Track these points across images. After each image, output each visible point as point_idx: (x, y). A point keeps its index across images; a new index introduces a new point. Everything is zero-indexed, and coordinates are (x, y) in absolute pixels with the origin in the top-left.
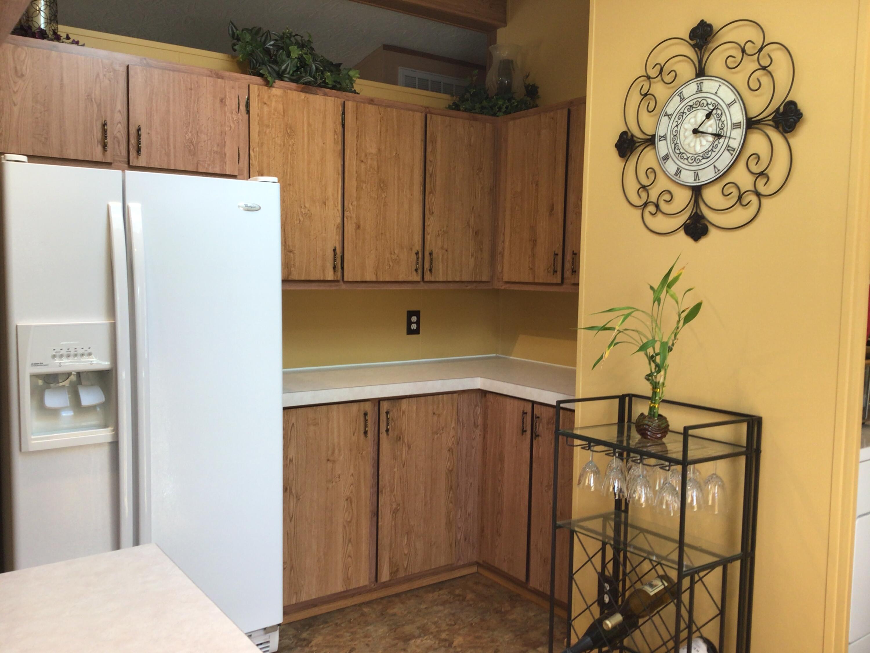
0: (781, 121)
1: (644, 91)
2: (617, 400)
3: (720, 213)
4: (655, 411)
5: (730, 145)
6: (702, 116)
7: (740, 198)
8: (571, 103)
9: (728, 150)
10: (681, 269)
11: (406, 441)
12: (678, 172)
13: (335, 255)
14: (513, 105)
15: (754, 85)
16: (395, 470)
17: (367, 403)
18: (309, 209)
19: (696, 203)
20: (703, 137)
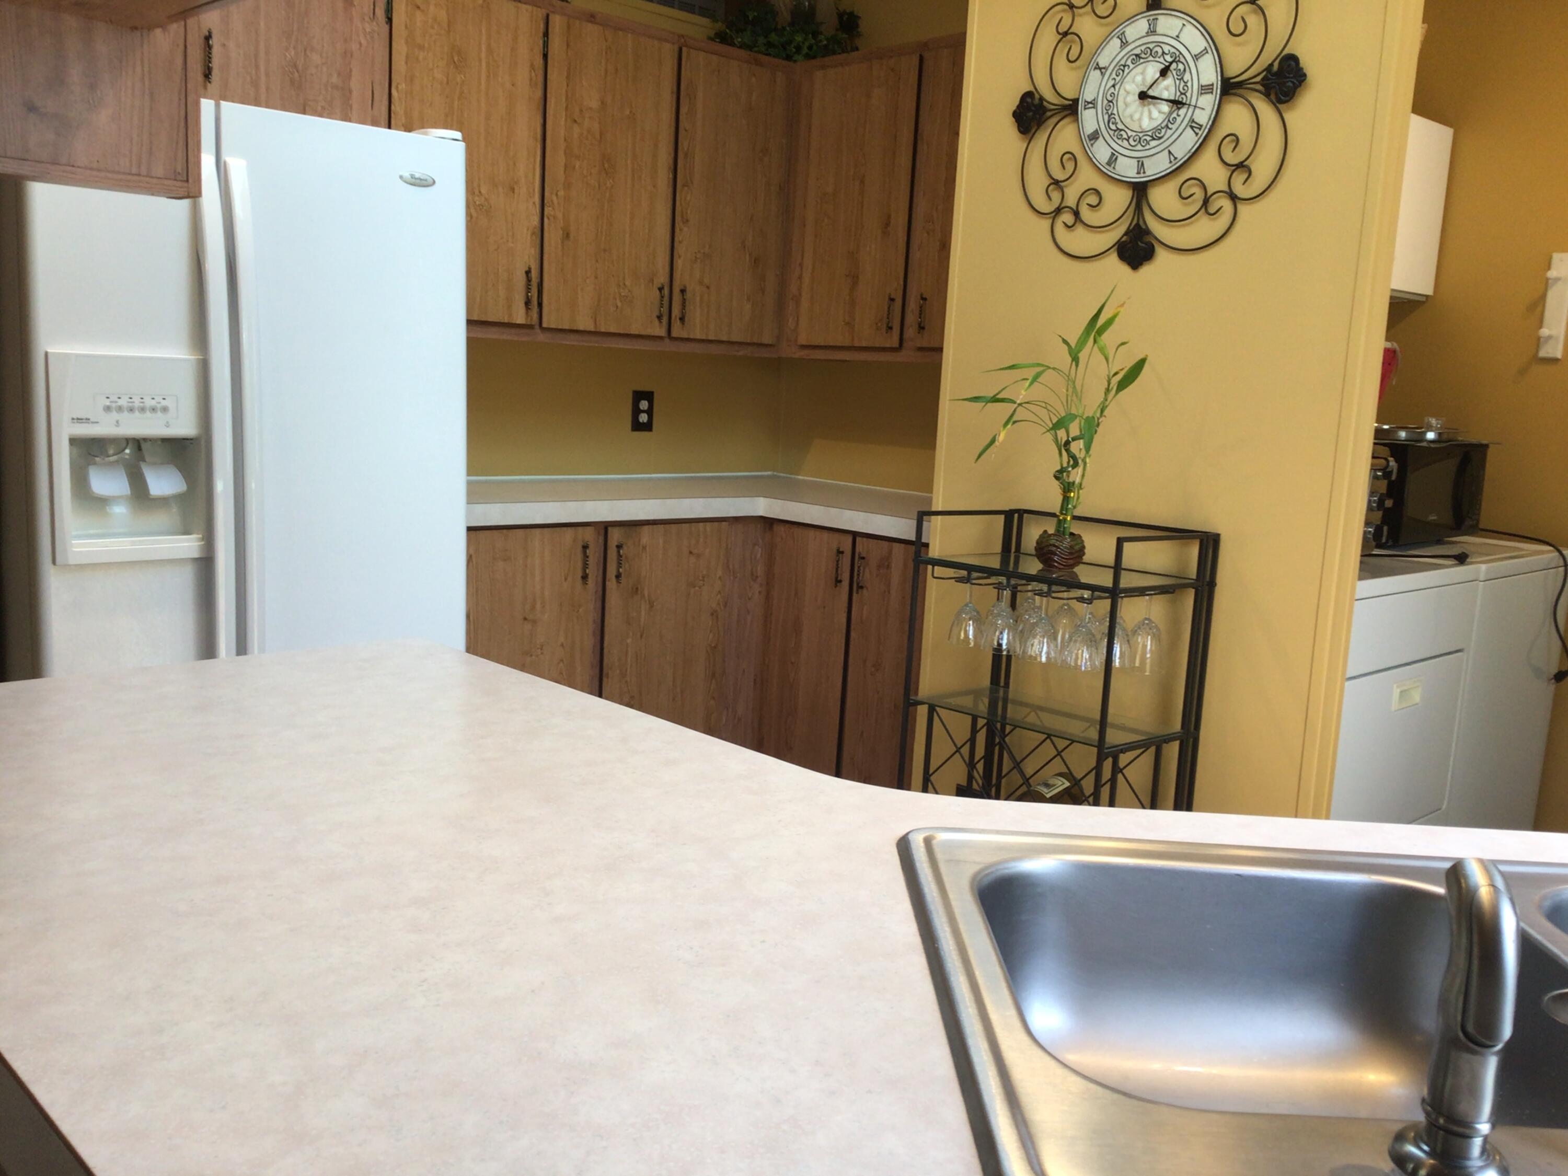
0: (1273, 84)
1: (1063, 28)
2: (1002, 518)
3: (1173, 226)
4: (1065, 526)
5: (1195, 120)
6: (1155, 73)
7: (1206, 202)
8: (925, 45)
9: (1192, 127)
10: (1118, 307)
11: (646, 595)
12: (1112, 160)
13: (529, 280)
14: (820, 44)
15: (1237, 27)
16: (629, 641)
17: (589, 528)
18: (487, 196)
19: (1139, 209)
20: (1154, 104)
